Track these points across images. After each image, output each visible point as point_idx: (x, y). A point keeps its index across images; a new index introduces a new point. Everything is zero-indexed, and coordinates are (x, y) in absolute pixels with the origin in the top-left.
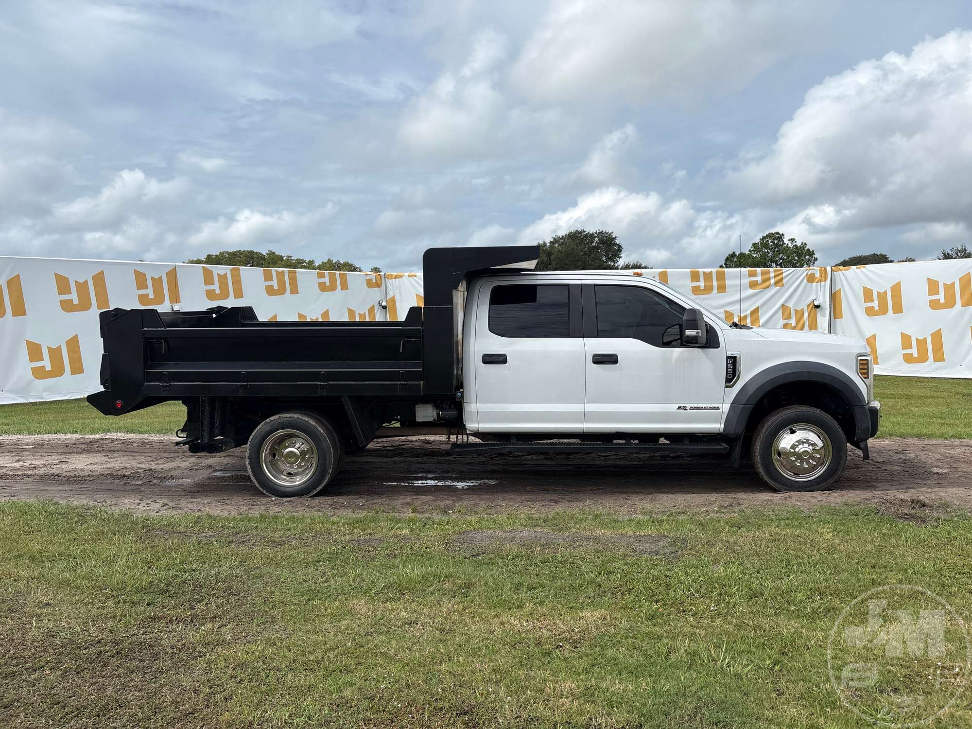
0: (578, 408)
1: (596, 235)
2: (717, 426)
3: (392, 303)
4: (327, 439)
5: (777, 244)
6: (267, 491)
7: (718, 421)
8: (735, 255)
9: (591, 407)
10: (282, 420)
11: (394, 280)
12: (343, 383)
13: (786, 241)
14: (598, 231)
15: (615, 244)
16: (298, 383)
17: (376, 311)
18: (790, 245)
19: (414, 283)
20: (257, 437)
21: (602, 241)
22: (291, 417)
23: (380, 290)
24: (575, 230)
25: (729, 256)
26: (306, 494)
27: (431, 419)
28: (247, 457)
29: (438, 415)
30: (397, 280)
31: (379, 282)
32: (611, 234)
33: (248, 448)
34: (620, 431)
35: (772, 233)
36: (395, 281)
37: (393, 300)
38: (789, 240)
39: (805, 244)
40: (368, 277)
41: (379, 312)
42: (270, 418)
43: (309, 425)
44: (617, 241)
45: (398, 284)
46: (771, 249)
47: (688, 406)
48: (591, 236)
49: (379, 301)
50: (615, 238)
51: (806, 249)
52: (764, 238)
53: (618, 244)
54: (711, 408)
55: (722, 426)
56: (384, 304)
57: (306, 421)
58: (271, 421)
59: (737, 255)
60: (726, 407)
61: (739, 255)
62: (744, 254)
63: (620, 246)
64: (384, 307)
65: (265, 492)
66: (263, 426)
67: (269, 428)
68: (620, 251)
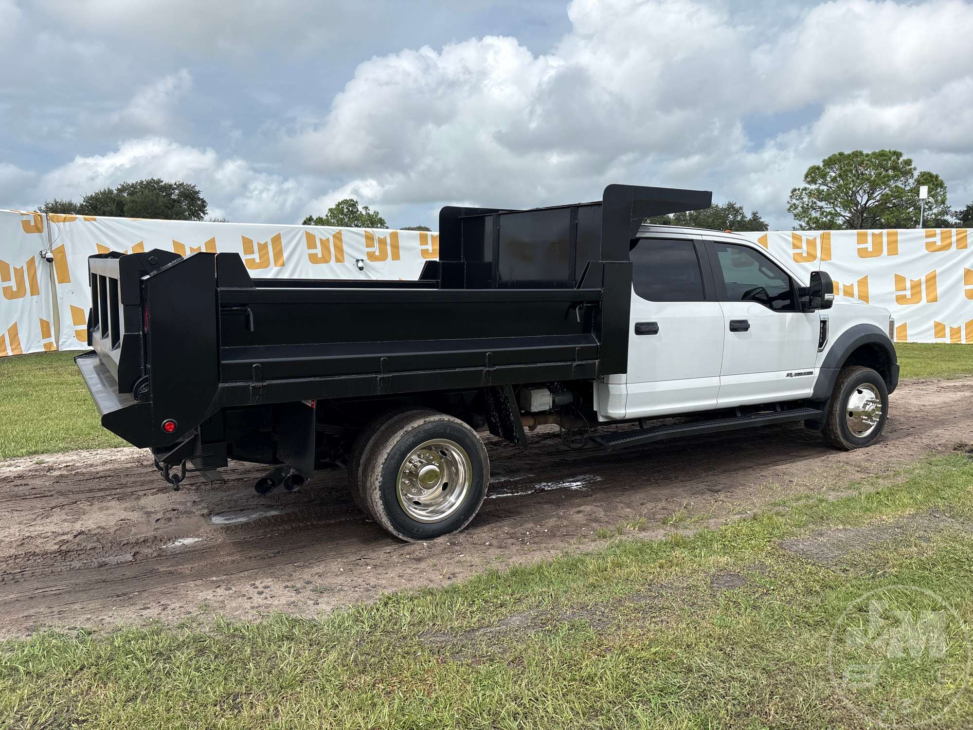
0: (714, 381)
1: (175, 186)
2: (808, 392)
3: (60, 255)
4: (484, 447)
5: (352, 210)
6: (404, 534)
7: (809, 387)
8: (313, 219)
9: (727, 380)
10: (430, 426)
11: (61, 224)
12: (511, 366)
13: (360, 208)
14: (177, 183)
15: (199, 199)
16: (457, 370)
17: (37, 264)
18: (364, 213)
19: (92, 228)
20: (395, 454)
21: (182, 194)
22: (440, 420)
23: (42, 238)
24: (150, 179)
25: (307, 219)
26: (456, 529)
27: (547, 408)
28: (378, 488)
29: (554, 401)
30: (67, 223)
31: (39, 226)
32: (194, 187)
33: (380, 474)
34: (743, 404)
35: (347, 200)
36: (64, 225)
37: (61, 250)
38: (363, 208)
39: (377, 212)
40: (25, 218)
41: (41, 267)
42: (412, 425)
43: (464, 429)
44: (201, 196)
45: (68, 229)
46: (345, 215)
47: (794, 372)
48: (168, 188)
49: (41, 252)
50: (198, 192)
51: (378, 217)
52: (339, 204)
53: (202, 199)
54: (805, 374)
55: (812, 391)
56: (49, 255)
57: (458, 424)
58: (414, 429)
59: (315, 219)
60: (817, 372)
61: (317, 219)
62: (321, 219)
63: (204, 202)
64: (50, 260)
65: (401, 536)
66: (402, 437)
67: (411, 440)
68: (205, 207)
